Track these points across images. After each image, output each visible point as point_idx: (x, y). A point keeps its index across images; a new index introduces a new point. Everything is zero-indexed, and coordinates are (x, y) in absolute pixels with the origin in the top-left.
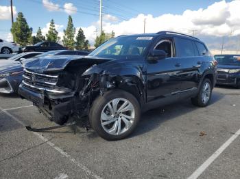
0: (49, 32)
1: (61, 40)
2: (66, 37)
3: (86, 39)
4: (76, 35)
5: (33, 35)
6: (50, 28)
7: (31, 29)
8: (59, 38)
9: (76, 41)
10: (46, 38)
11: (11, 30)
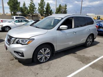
0: (30, 5)
1: (37, 10)
2: (40, 7)
3: (51, 9)
4: (45, 7)
5: (20, 6)
6: (31, 3)
7: (20, 3)
8: (36, 8)
9: (45, 10)
10: (28, 8)
11: (8, 3)
